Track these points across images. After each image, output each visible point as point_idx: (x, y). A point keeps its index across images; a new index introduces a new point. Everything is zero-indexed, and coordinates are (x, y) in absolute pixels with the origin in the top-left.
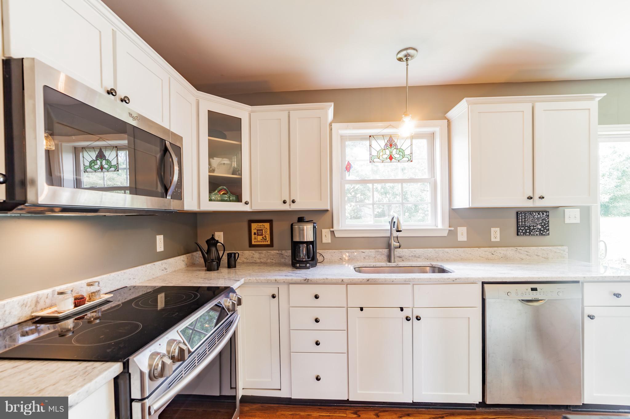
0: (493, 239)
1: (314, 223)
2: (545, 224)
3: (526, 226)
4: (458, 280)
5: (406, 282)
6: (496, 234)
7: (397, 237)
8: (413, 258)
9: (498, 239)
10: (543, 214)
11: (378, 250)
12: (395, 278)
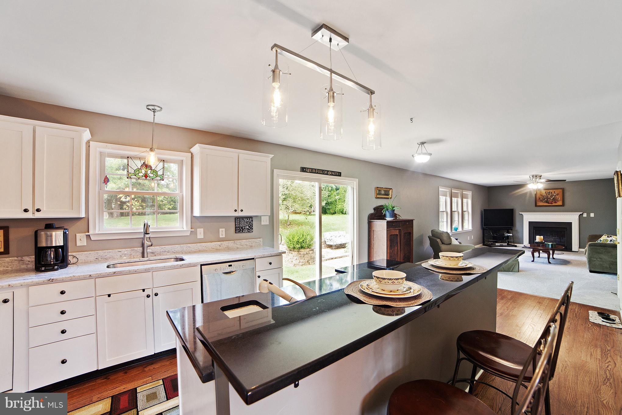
0: (221, 236)
1: (65, 229)
2: (251, 225)
3: (240, 227)
4: (184, 265)
5: (147, 271)
6: (222, 233)
7: (150, 238)
8: (163, 253)
9: (224, 236)
10: (250, 219)
11: (133, 249)
12: (138, 268)
